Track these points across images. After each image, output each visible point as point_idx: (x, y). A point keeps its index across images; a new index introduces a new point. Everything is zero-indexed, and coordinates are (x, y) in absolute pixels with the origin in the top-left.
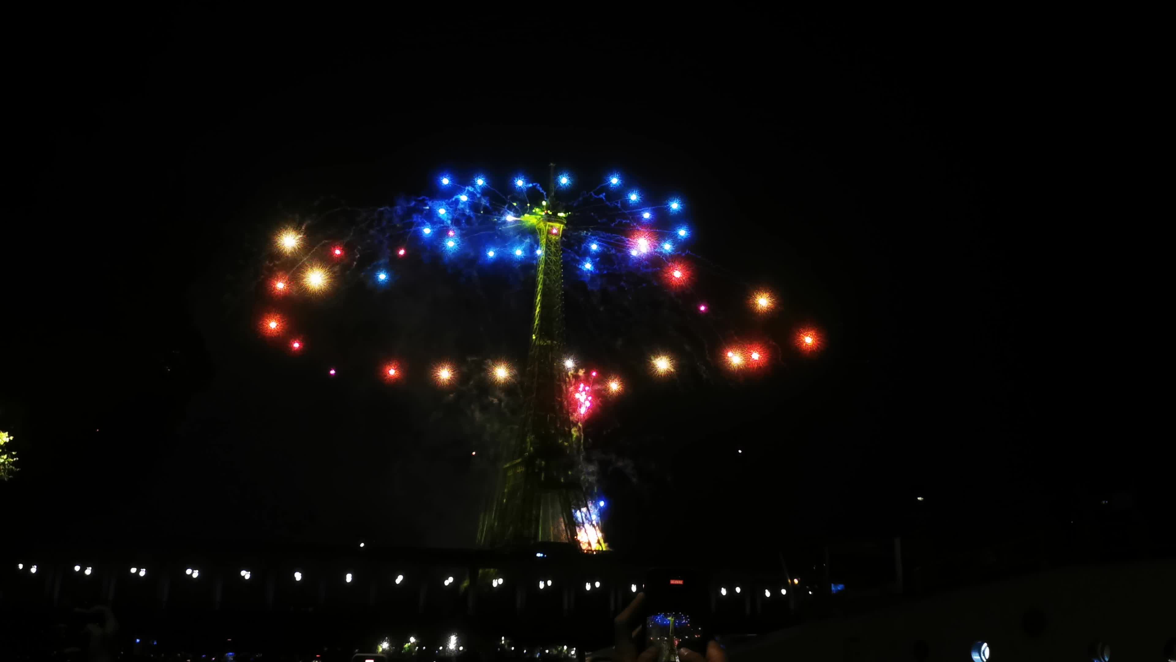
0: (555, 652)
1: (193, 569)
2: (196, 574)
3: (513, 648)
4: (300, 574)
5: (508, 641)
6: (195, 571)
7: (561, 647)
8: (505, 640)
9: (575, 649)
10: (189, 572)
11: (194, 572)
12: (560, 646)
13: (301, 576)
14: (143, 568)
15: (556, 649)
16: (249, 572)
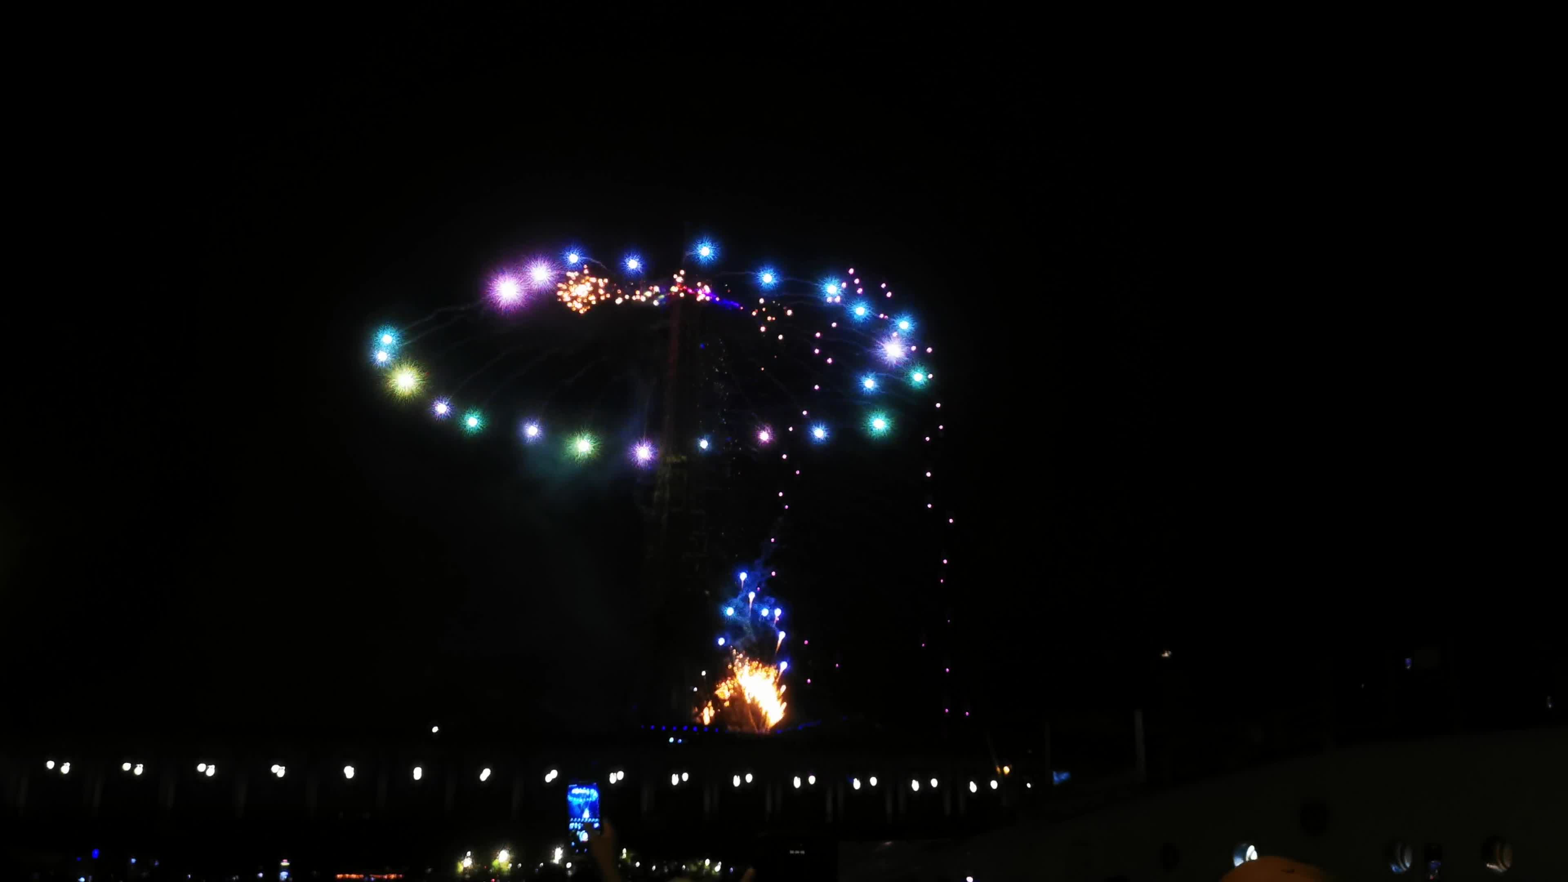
0: (694, 868)
1: (208, 764)
2: (211, 771)
3: (638, 864)
4: (353, 769)
5: (632, 854)
6: (210, 766)
7: (702, 861)
8: (627, 853)
9: (720, 863)
10: (201, 767)
11: (208, 768)
12: (700, 860)
13: (354, 771)
14: (139, 764)
15: (696, 864)
16: (284, 768)
